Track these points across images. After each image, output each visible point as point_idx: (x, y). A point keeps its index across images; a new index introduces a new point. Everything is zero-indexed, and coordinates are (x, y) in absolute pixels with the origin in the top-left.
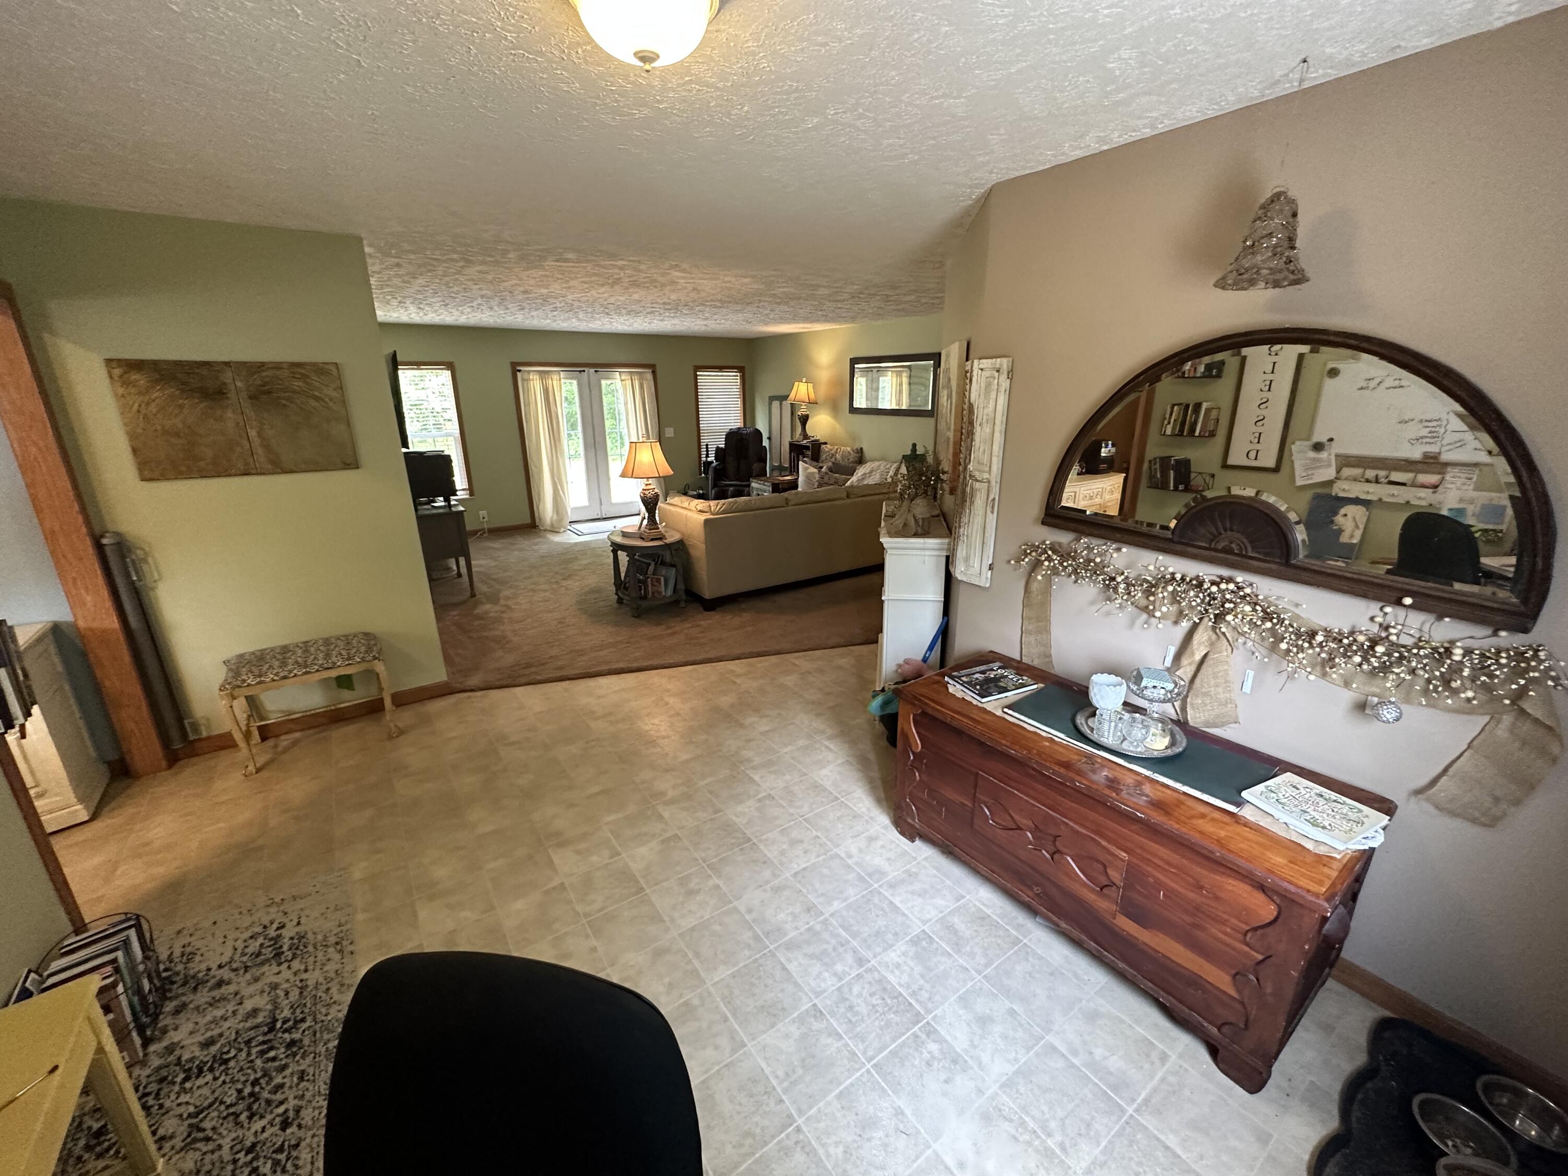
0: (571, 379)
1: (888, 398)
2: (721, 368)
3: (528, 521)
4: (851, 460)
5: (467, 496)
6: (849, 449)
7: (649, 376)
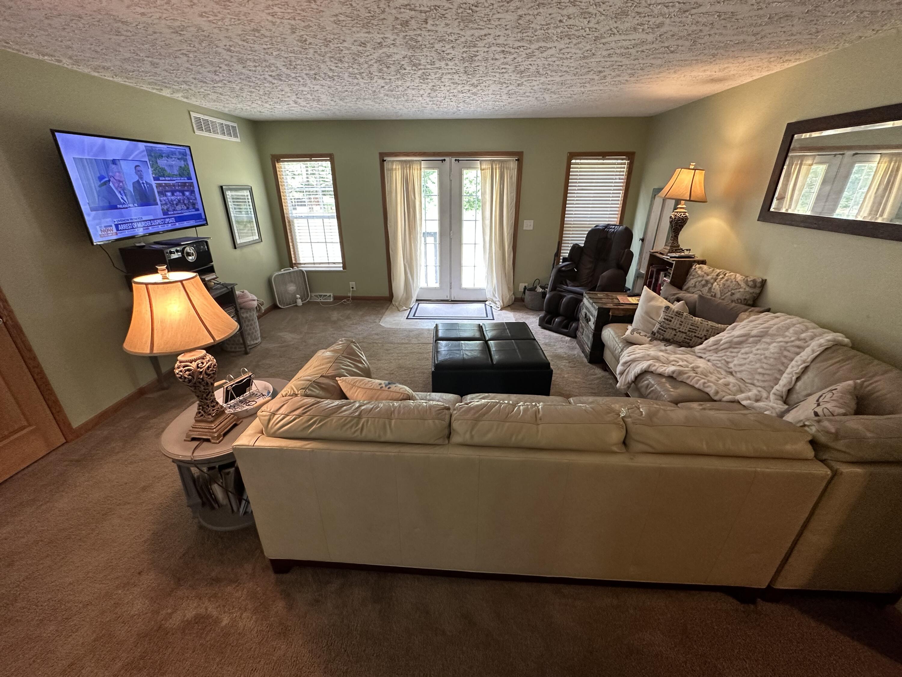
0: (433, 168)
1: (859, 196)
2: (604, 155)
3: (387, 294)
4: (737, 296)
5: (342, 269)
6: (739, 277)
7: (513, 165)
